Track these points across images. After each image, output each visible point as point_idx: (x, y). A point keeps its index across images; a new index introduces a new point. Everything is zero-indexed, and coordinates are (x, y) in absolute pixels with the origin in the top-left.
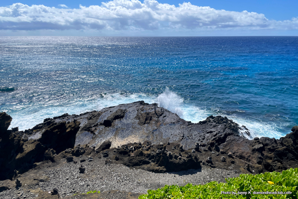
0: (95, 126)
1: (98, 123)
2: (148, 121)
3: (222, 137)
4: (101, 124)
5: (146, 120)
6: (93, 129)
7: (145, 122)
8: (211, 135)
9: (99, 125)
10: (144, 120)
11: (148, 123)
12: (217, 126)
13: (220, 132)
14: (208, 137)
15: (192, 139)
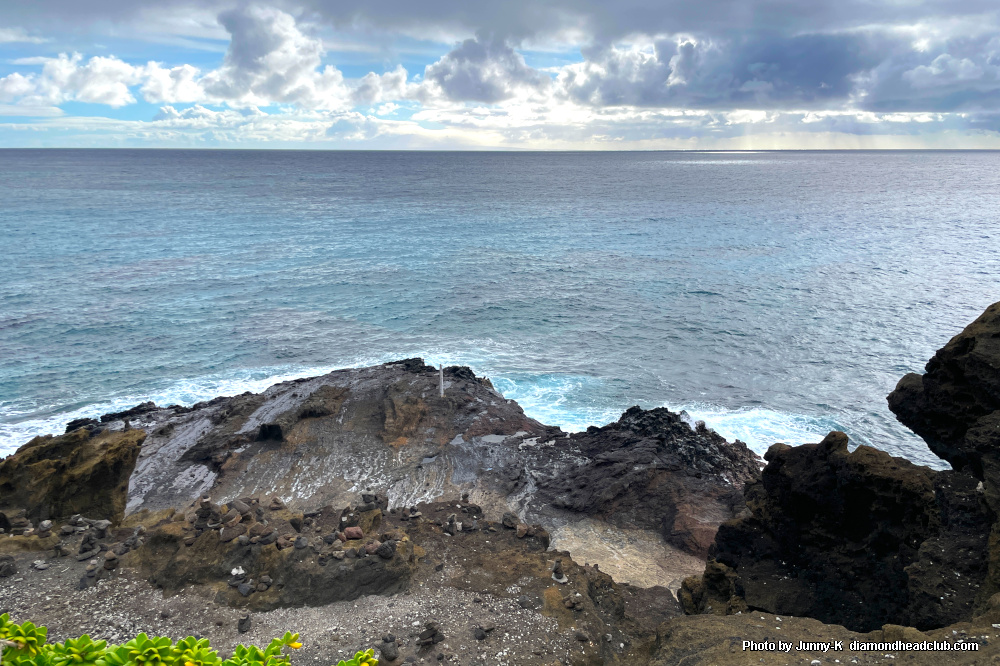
0: (229, 445)
1: (241, 436)
2: (413, 428)
3: (639, 478)
4: (251, 439)
5: (406, 422)
6: (222, 454)
7: (400, 429)
8: (607, 473)
9: (246, 441)
11: (410, 434)
12: (635, 442)
13: (636, 463)
14: (596, 480)
15: (547, 486)
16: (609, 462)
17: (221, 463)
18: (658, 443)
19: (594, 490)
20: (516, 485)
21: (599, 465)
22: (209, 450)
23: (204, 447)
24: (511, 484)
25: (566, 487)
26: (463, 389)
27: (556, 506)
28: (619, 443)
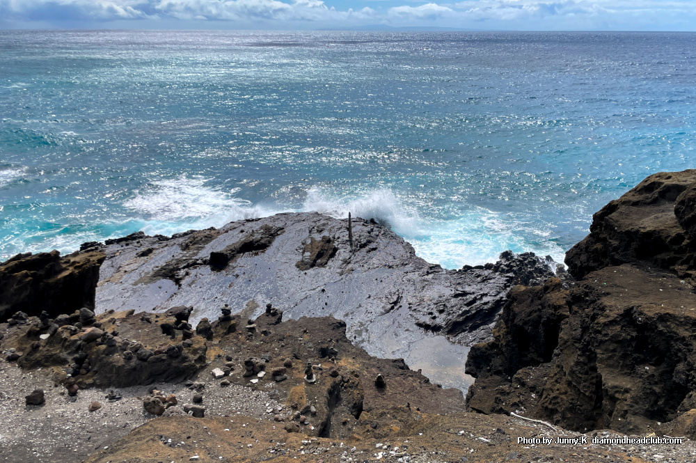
0: (188, 266)
1: (198, 260)
2: (324, 261)
3: (486, 307)
4: (205, 263)
5: (320, 255)
6: (182, 272)
7: (315, 261)
8: (461, 301)
9: (201, 264)
10: (314, 257)
11: (323, 265)
12: (490, 279)
13: (486, 295)
14: (452, 307)
15: (415, 310)
16: (465, 294)
17: (181, 279)
18: (507, 280)
19: (449, 314)
20: (392, 308)
21: (456, 296)
22: (174, 269)
23: (171, 267)
24: (389, 306)
25: (430, 311)
26: (369, 232)
27: (419, 325)
28: (479, 279)
